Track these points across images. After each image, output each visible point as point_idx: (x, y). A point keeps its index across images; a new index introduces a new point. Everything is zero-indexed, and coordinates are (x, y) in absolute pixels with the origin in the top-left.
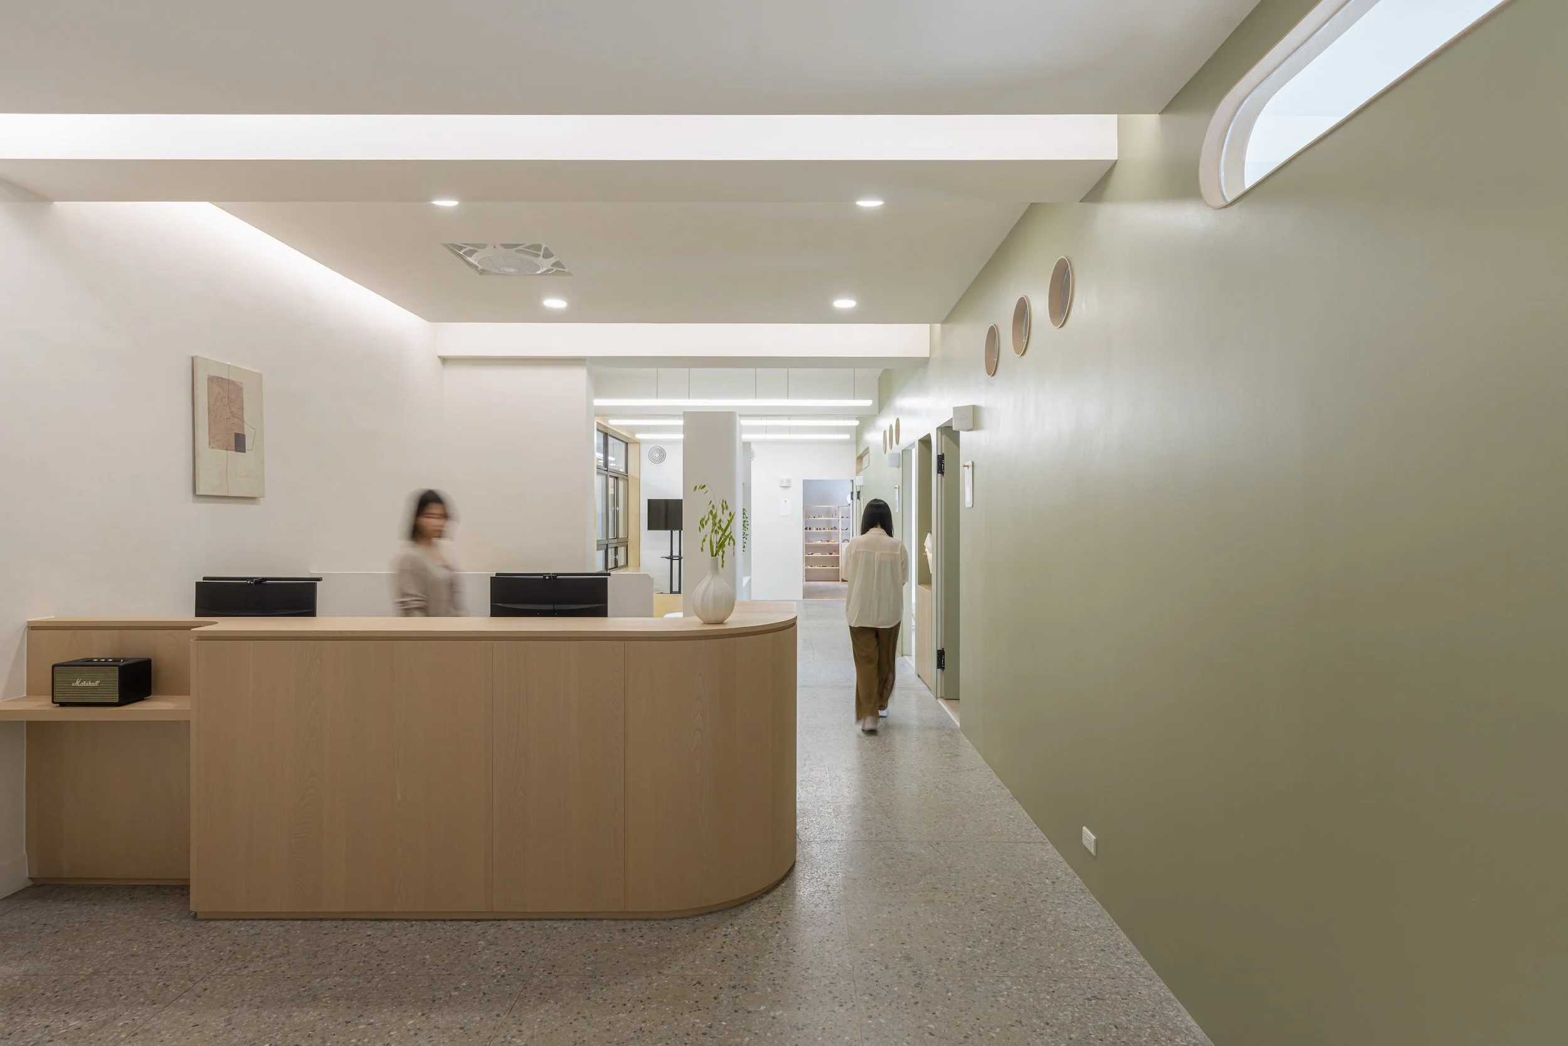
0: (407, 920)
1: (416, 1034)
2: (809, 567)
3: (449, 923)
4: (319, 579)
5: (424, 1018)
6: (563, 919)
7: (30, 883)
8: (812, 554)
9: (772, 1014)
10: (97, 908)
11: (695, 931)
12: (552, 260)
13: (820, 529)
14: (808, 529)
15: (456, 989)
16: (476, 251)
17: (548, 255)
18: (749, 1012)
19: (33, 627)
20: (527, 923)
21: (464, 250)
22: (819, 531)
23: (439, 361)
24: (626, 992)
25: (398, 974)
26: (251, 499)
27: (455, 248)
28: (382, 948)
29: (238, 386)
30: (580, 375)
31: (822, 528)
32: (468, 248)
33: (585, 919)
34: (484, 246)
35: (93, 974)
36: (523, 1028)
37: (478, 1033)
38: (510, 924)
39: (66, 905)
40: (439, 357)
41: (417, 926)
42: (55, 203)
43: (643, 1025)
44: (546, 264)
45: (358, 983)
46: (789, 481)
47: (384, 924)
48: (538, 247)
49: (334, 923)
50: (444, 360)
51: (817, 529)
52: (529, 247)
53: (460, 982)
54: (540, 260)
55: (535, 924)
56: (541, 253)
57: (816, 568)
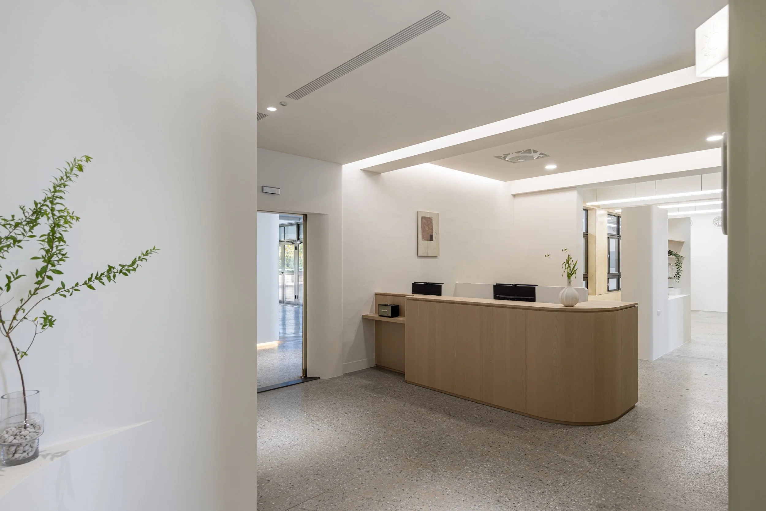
0: (458, 397)
1: (445, 422)
3: (469, 401)
4: (443, 284)
5: (448, 419)
6: (505, 410)
7: (375, 366)
9: (558, 454)
10: (387, 375)
11: (550, 426)
12: (539, 153)
15: (461, 416)
16: (506, 157)
17: (535, 152)
18: (549, 451)
19: (376, 294)
20: (493, 408)
21: (503, 157)
23: (512, 197)
24: (511, 433)
25: (448, 408)
26: (435, 257)
27: (499, 157)
28: (447, 402)
29: (431, 219)
30: (574, 194)
32: (504, 156)
33: (512, 412)
34: (509, 154)
35: (381, 387)
36: (473, 430)
37: (461, 427)
38: (487, 407)
39: (381, 372)
40: (512, 195)
41: (460, 399)
42: (382, 174)
43: (510, 441)
44: (536, 156)
45: (437, 407)
47: (451, 397)
48: (530, 150)
49: (438, 393)
50: (514, 196)
52: (525, 151)
53: (463, 415)
54: (533, 154)
55: (495, 409)
56: (532, 152)
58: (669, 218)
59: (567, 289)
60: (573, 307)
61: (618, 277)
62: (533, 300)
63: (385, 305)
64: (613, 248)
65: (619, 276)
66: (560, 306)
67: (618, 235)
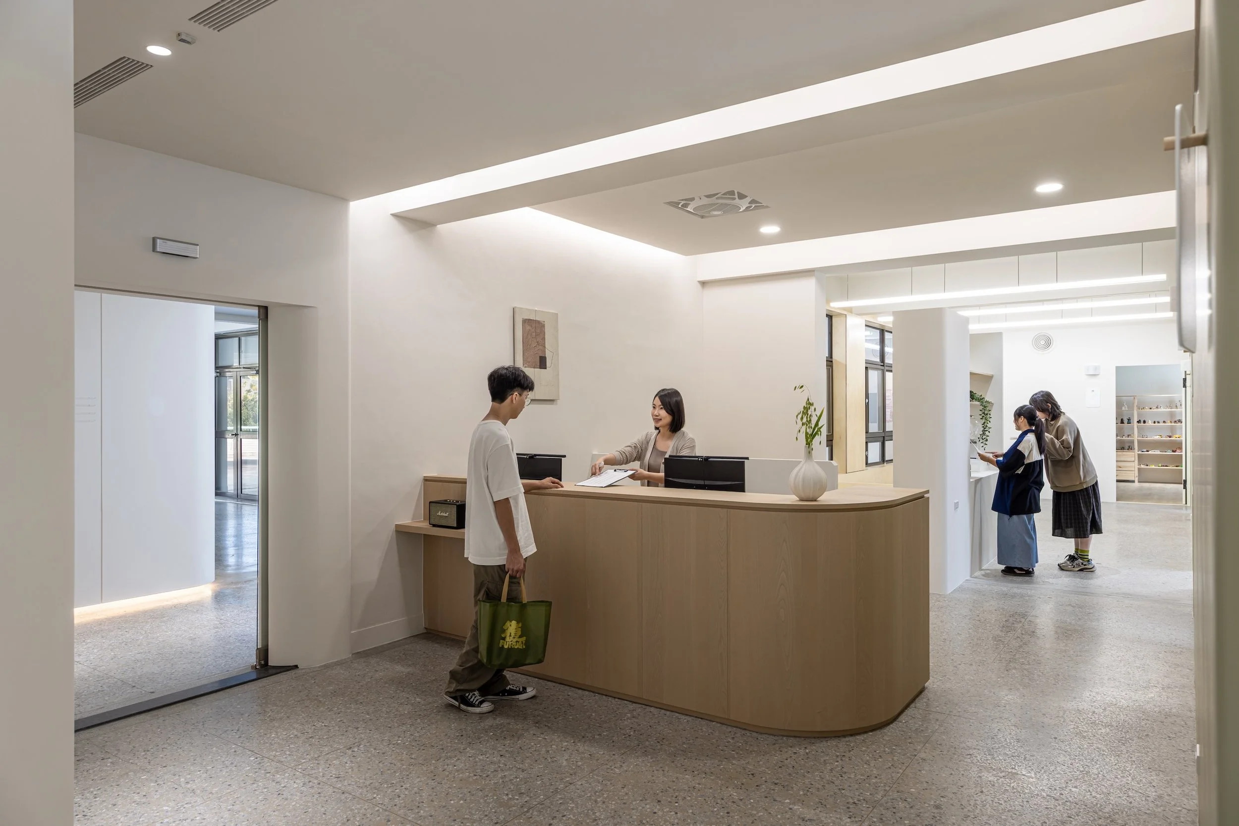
0: (593, 692)
1: (565, 750)
2: (1142, 466)
3: (617, 700)
4: (564, 456)
5: (573, 744)
6: (687, 715)
7: (425, 631)
8: (1148, 451)
9: (791, 806)
10: (448, 650)
11: (774, 744)
12: (748, 199)
13: (1158, 422)
14: (1142, 421)
15: (600, 735)
16: (689, 204)
17: (742, 196)
18: (775, 800)
19: (427, 480)
20: (663, 711)
21: (681, 204)
22: (1156, 424)
23: (699, 286)
24: (699, 765)
25: (572, 719)
26: (551, 401)
27: (675, 204)
28: (572, 704)
29: (542, 323)
30: (809, 285)
31: (1161, 421)
32: (683, 202)
33: (701, 718)
34: (692, 199)
35: (434, 680)
36: (623, 765)
37: (597, 760)
38: (652, 709)
39: (436, 645)
40: (699, 282)
41: (597, 696)
42: (438, 226)
43: (697, 785)
44: (744, 204)
45: (550, 717)
46: (1096, 368)
47: (580, 692)
48: (732, 193)
49: (554, 684)
50: (703, 284)
51: (1154, 422)
52: (723, 194)
53: (603, 732)
54: (737, 201)
55: (668, 713)
56: (736, 196)
57: (1153, 467)
58: (971, 333)
59: (804, 466)
60: (815, 500)
61: (882, 439)
62: (741, 488)
63: (444, 503)
64: (874, 389)
65: (884, 437)
66: (790, 499)
67: (882, 364)
